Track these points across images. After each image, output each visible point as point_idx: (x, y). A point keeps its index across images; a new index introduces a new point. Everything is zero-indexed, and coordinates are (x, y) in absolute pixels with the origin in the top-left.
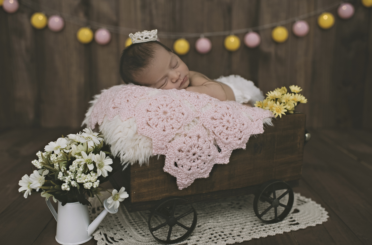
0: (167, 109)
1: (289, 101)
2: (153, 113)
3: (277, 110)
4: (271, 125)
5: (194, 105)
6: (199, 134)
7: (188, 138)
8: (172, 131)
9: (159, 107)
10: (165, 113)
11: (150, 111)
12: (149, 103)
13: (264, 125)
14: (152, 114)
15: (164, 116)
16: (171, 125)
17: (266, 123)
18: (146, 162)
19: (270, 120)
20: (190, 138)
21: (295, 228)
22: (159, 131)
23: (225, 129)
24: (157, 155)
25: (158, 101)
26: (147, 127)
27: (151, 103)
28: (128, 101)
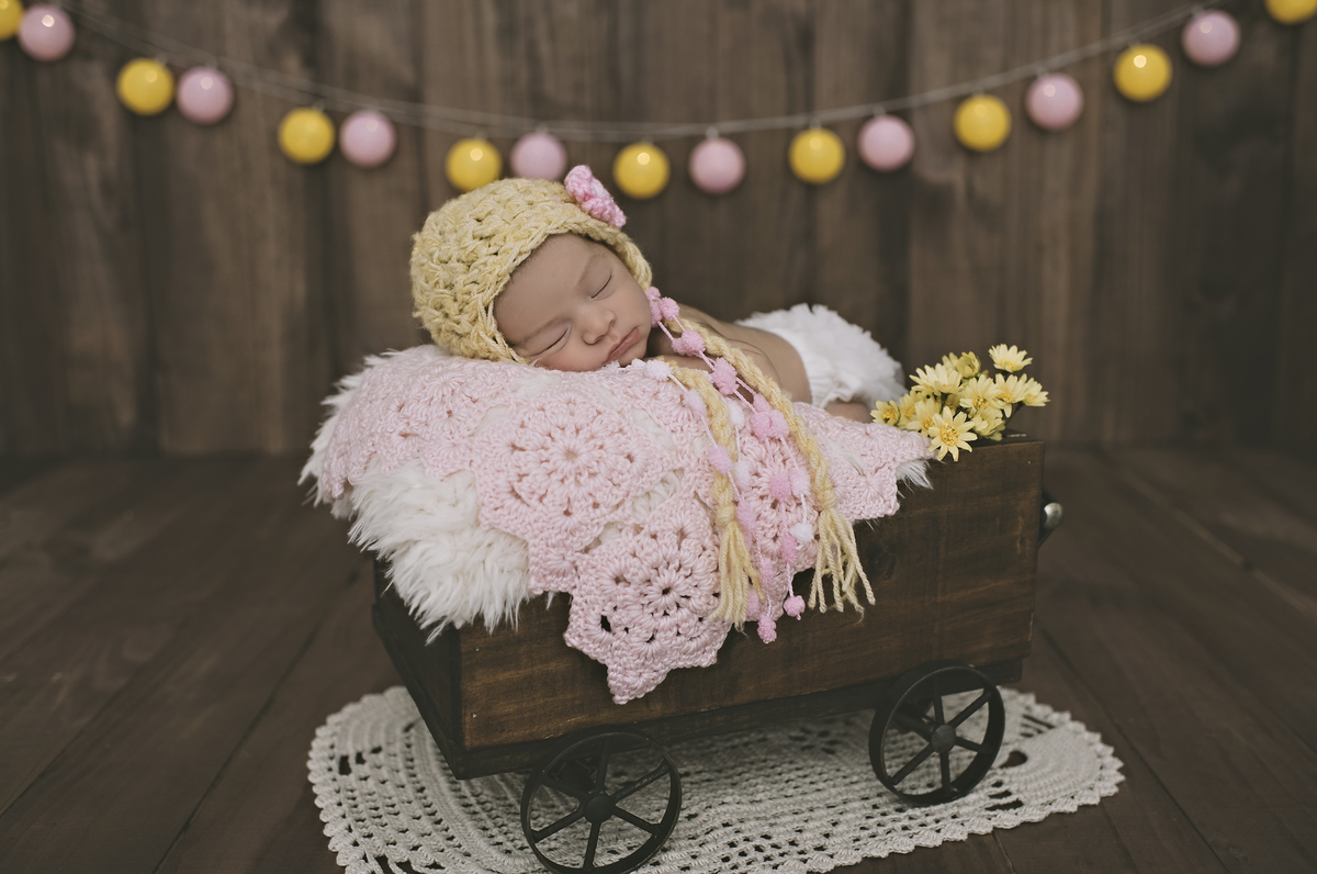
0: (577, 443)
1: (985, 401)
2: (532, 456)
3: (945, 436)
4: (923, 484)
5: (668, 428)
6: (682, 524)
7: (648, 540)
8: (592, 515)
9: (553, 434)
10: (571, 454)
11: (522, 450)
12: (518, 422)
13: (900, 484)
14: (527, 460)
15: (568, 466)
16: (590, 494)
17: (908, 480)
18: (509, 620)
19: (921, 469)
20: (654, 537)
21: (1009, 820)
22: (550, 515)
23: (768, 507)
24: (545, 594)
25: (548, 414)
26: (511, 502)
27: (526, 419)
28: (450, 413)
